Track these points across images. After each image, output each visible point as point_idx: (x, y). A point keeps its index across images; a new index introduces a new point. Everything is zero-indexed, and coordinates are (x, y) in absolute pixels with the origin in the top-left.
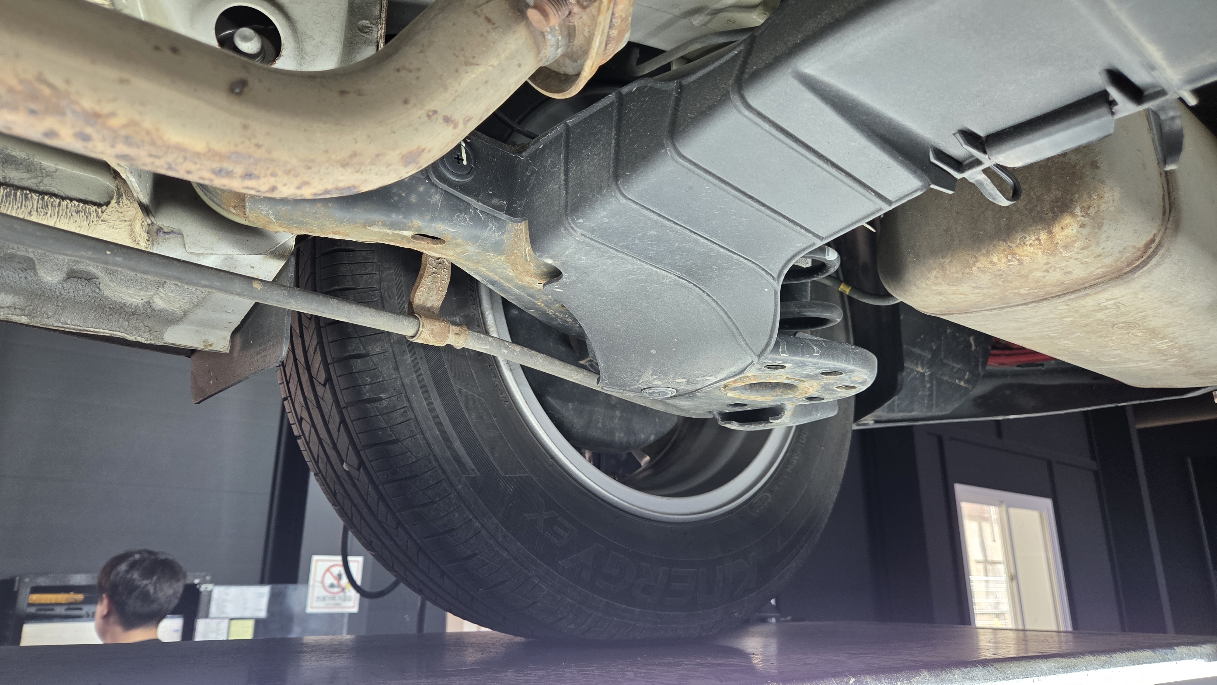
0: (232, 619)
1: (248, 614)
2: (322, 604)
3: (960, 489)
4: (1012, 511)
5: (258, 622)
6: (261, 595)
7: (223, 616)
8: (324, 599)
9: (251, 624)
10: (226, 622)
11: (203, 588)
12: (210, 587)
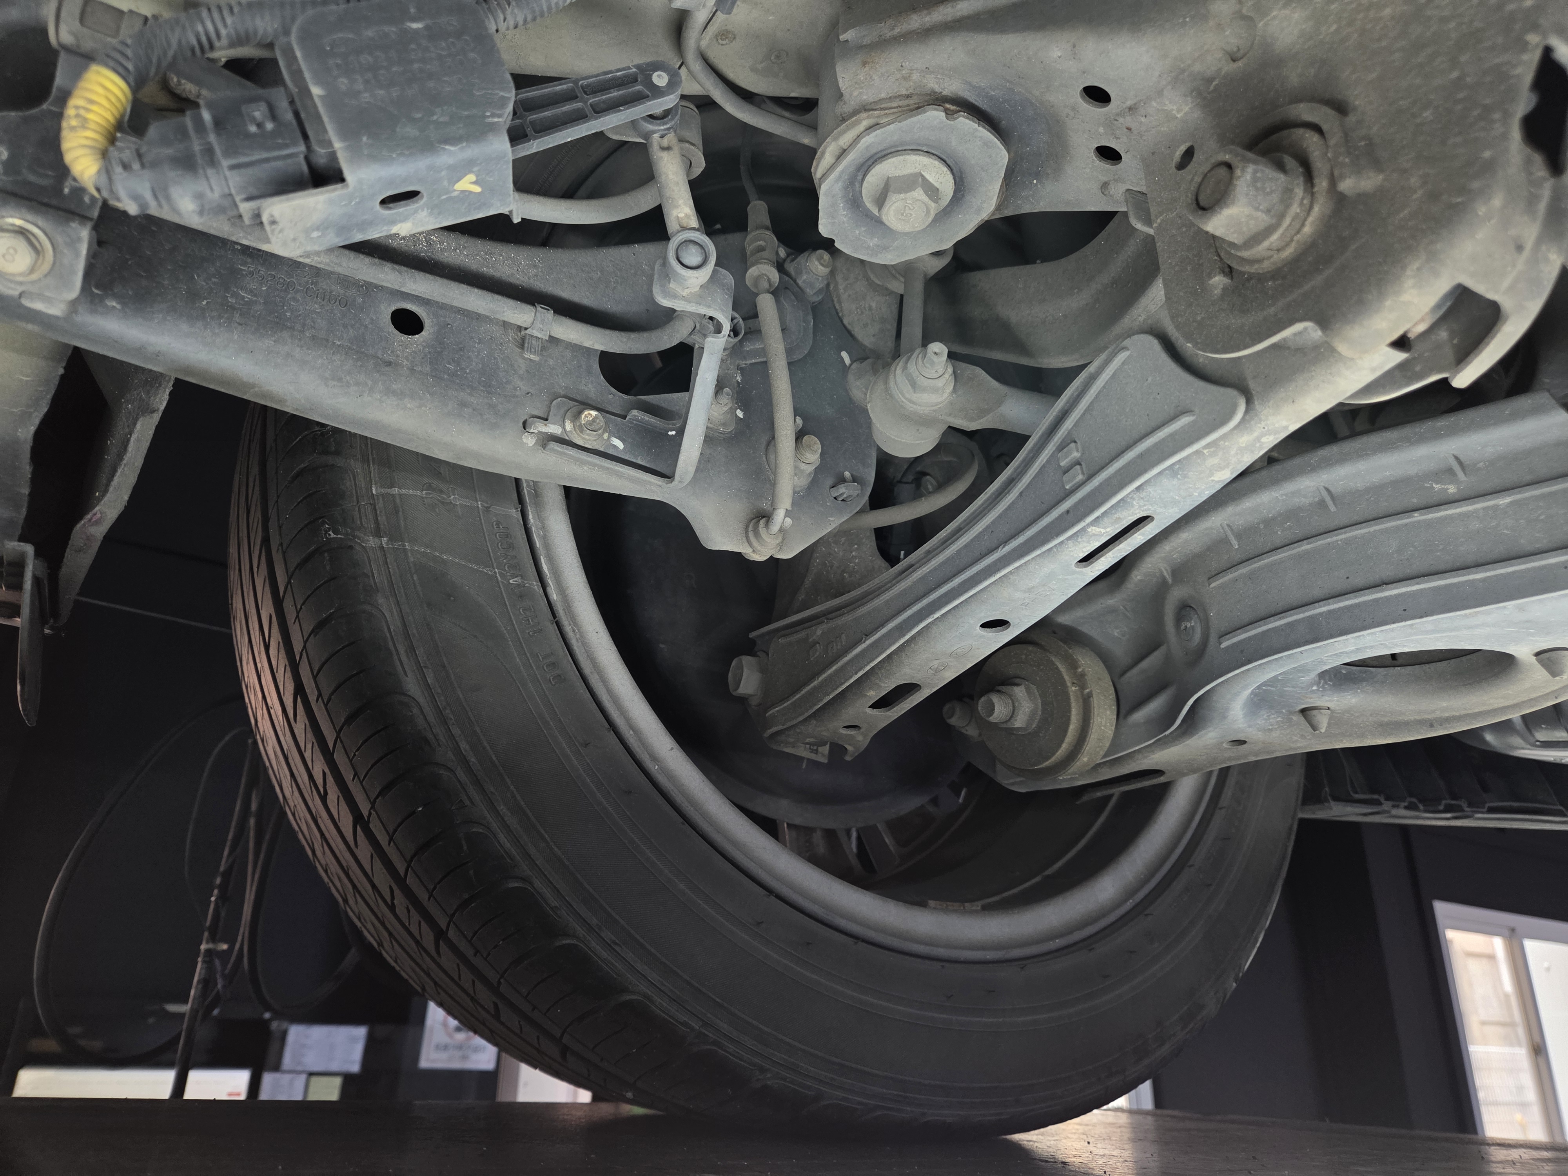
0: (311, 1074)
1: (334, 1067)
2: (444, 1055)
3: (1442, 909)
4: (1530, 945)
5: (348, 1079)
6: (354, 1040)
7: (299, 1068)
8: (446, 1047)
9: (337, 1081)
10: (303, 1077)
11: (274, 1025)
12: (284, 1025)
